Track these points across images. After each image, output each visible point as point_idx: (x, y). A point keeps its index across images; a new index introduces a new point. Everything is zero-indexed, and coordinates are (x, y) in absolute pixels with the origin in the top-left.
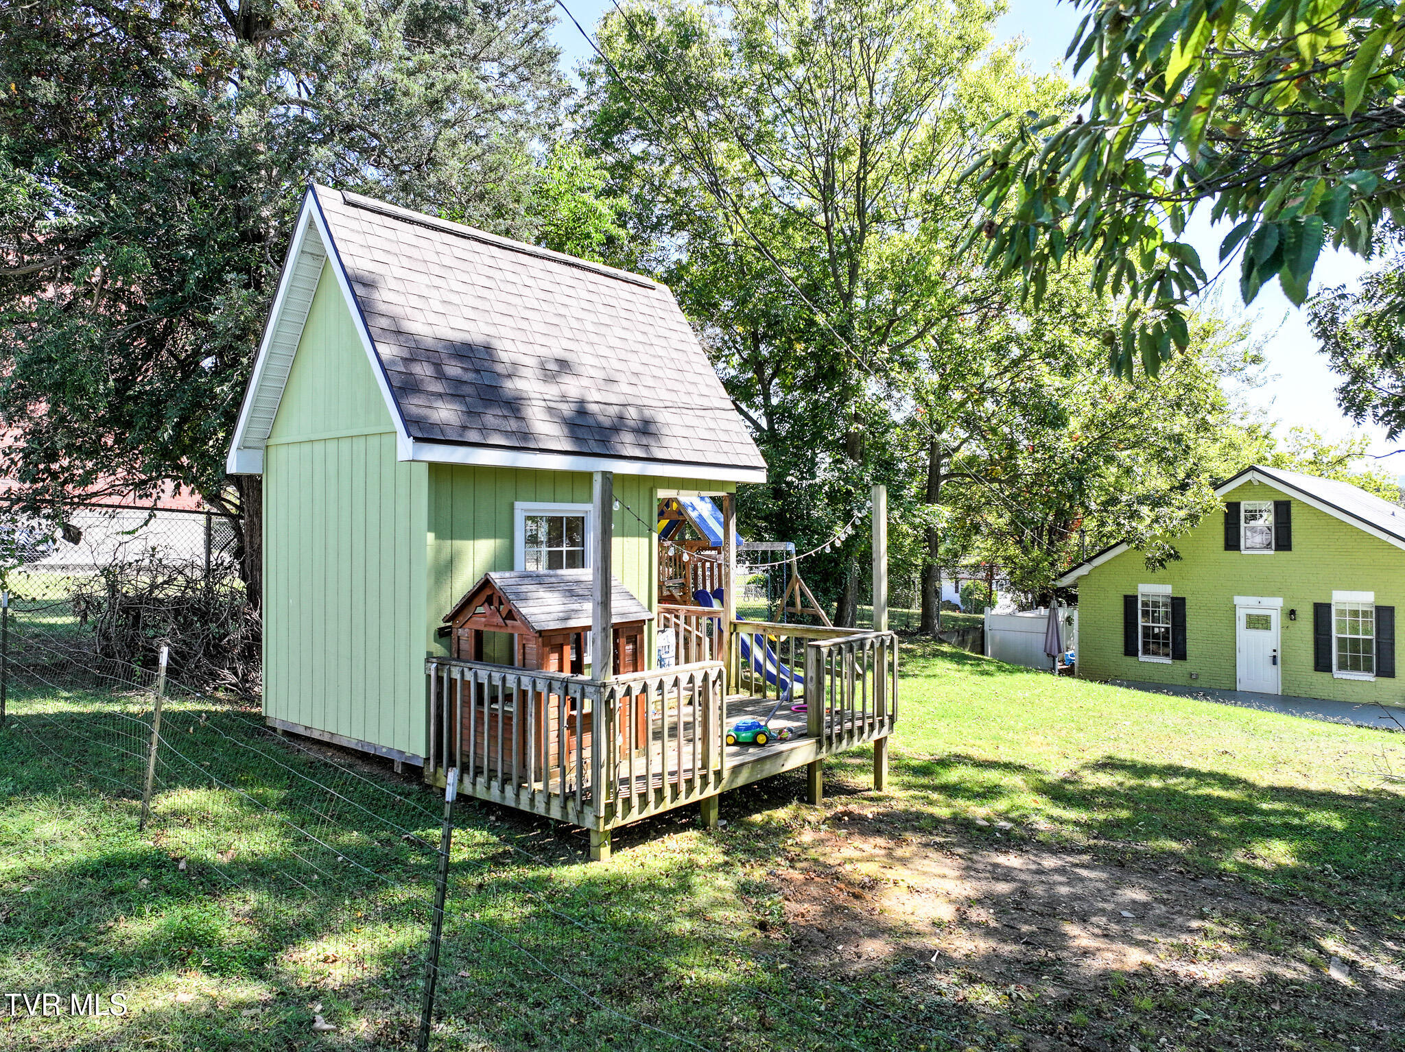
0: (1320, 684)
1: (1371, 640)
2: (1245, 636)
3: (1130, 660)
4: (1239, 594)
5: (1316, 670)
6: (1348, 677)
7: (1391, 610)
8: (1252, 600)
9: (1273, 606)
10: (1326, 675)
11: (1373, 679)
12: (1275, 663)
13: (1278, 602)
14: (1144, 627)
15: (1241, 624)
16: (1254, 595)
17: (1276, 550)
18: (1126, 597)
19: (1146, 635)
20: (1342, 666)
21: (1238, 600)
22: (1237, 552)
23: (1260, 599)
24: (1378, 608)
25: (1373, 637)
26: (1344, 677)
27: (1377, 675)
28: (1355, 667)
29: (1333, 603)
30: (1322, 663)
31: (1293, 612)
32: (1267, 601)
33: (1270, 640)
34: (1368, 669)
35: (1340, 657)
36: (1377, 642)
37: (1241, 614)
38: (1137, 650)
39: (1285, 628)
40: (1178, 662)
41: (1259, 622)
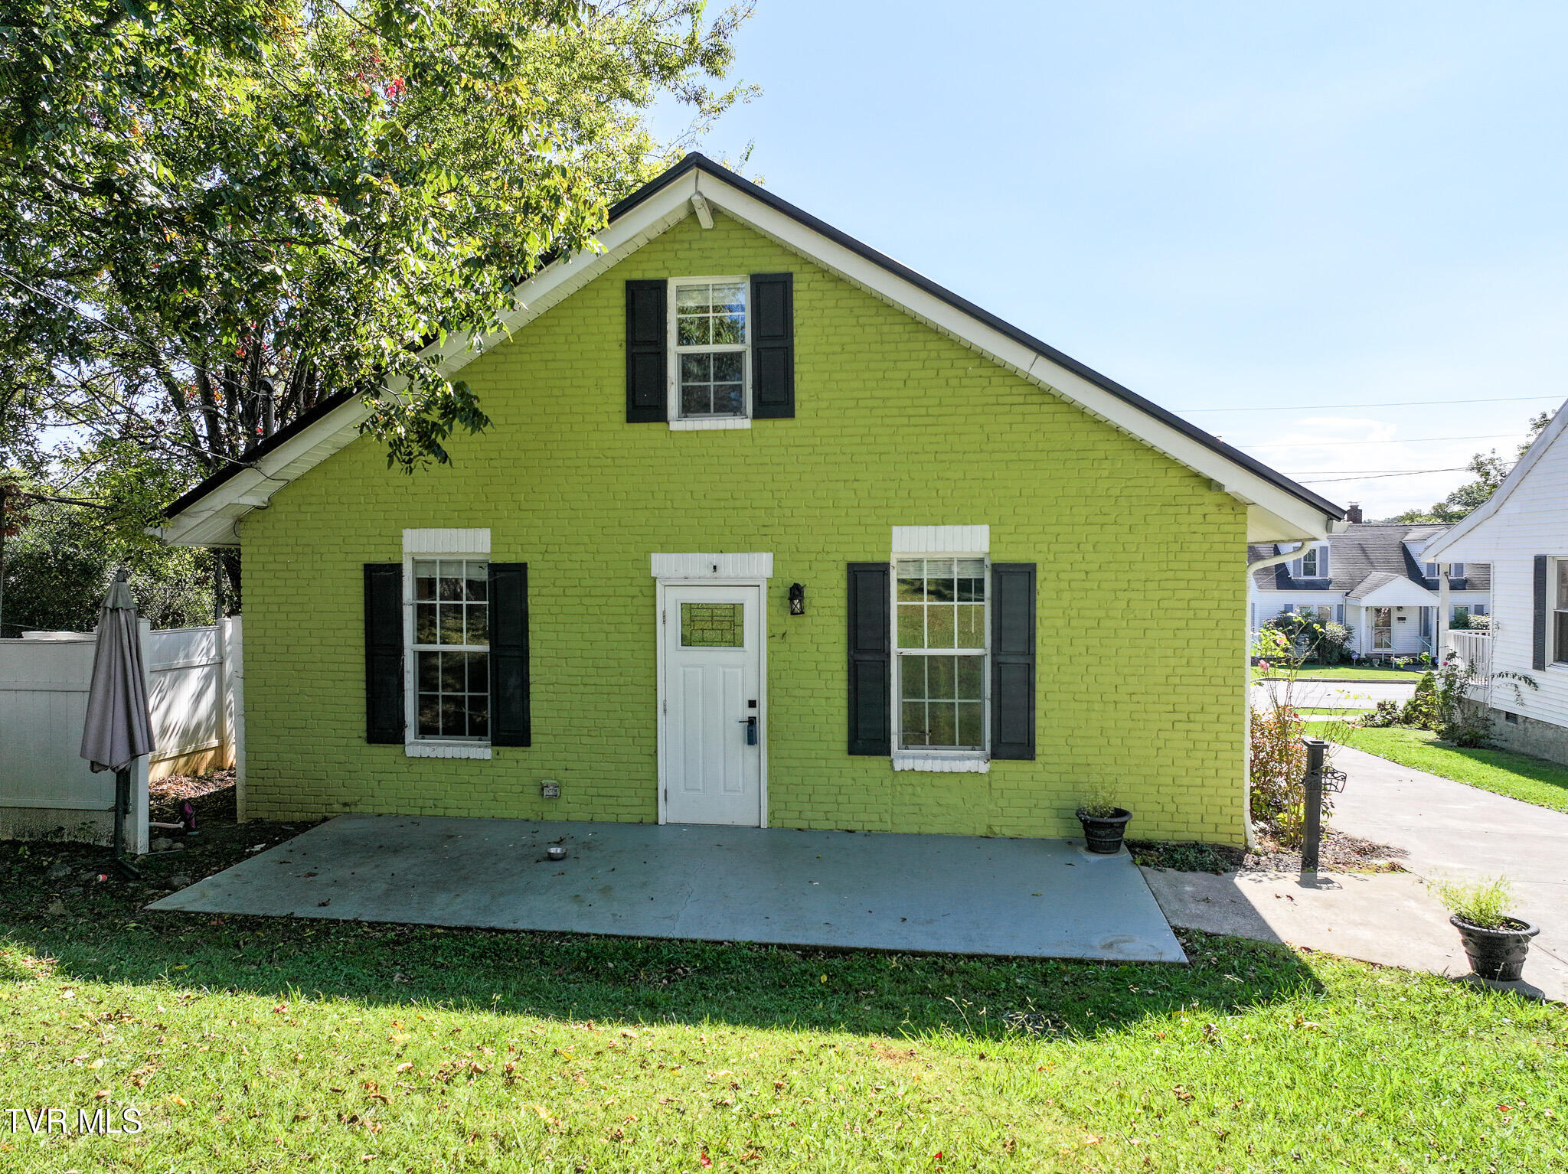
0: (865, 792)
1: (980, 658)
2: (677, 666)
3: (383, 753)
4: (664, 548)
5: (852, 751)
6: (927, 766)
7: (1028, 571)
8: (696, 563)
9: (746, 577)
10: (874, 763)
11: (984, 767)
12: (752, 739)
13: (761, 565)
14: (423, 656)
15: (669, 632)
16: (701, 548)
17: (757, 415)
18: (370, 570)
19: (426, 679)
20: (914, 737)
21: (662, 564)
22: (660, 425)
23: (715, 558)
24: (999, 570)
25: (982, 650)
26: (919, 765)
27: (995, 755)
28: (943, 735)
29: (893, 563)
31: (796, 592)
32: (732, 564)
33: (739, 674)
34: (971, 740)
35: (906, 708)
36: (997, 666)
37: (669, 602)
38: (401, 725)
39: (777, 637)
40: (508, 752)
41: (712, 626)
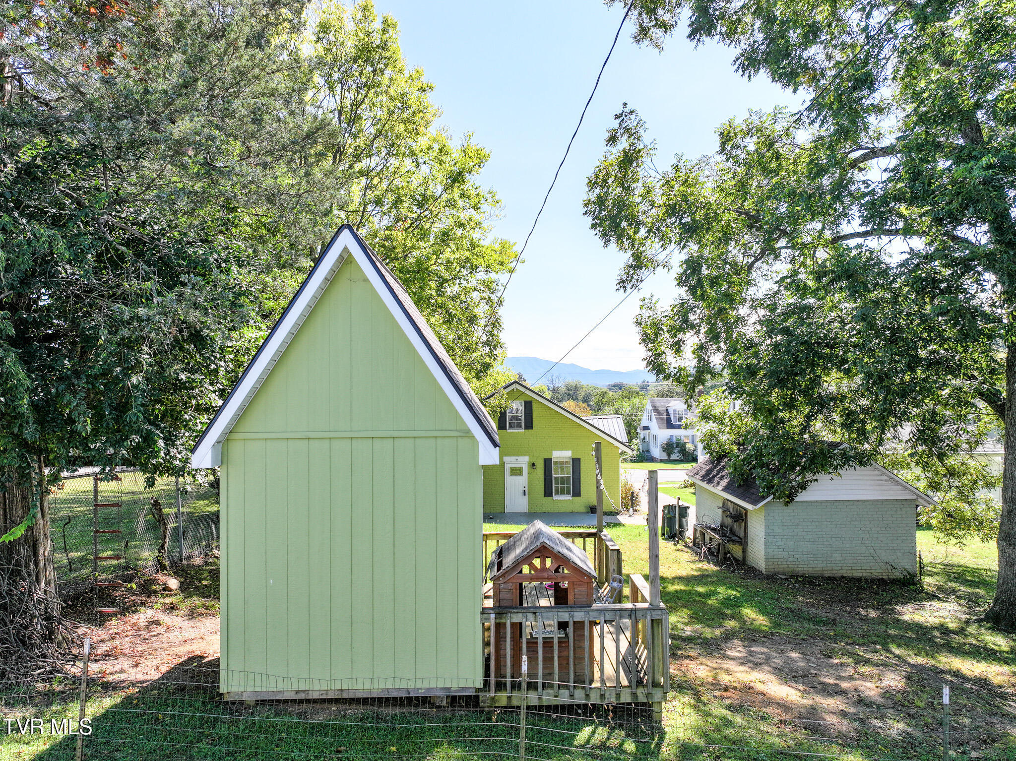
0: (548, 504)
1: (570, 477)
2: (510, 480)
4: (507, 455)
5: (545, 496)
6: (560, 499)
7: (579, 460)
8: (513, 459)
9: (523, 461)
10: (549, 498)
11: (571, 498)
12: (525, 494)
13: (526, 459)
15: (508, 473)
16: (514, 456)
17: (525, 429)
20: (557, 493)
21: (506, 459)
22: (505, 430)
23: (517, 458)
24: (573, 459)
25: (570, 475)
26: (558, 498)
27: (573, 496)
28: (562, 493)
29: (553, 458)
30: (548, 493)
31: (533, 464)
32: (521, 459)
33: (521, 481)
34: (568, 493)
35: (556, 487)
36: (573, 478)
37: (507, 467)
39: (530, 473)
41: (516, 471)
